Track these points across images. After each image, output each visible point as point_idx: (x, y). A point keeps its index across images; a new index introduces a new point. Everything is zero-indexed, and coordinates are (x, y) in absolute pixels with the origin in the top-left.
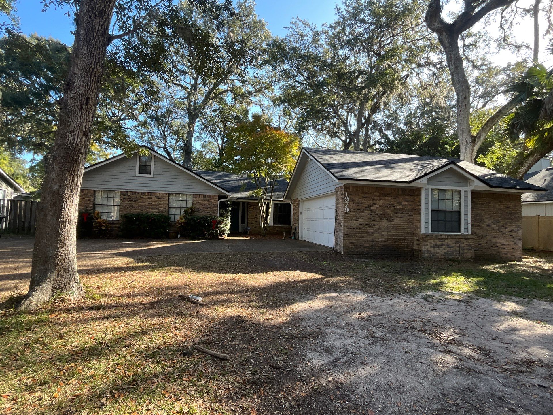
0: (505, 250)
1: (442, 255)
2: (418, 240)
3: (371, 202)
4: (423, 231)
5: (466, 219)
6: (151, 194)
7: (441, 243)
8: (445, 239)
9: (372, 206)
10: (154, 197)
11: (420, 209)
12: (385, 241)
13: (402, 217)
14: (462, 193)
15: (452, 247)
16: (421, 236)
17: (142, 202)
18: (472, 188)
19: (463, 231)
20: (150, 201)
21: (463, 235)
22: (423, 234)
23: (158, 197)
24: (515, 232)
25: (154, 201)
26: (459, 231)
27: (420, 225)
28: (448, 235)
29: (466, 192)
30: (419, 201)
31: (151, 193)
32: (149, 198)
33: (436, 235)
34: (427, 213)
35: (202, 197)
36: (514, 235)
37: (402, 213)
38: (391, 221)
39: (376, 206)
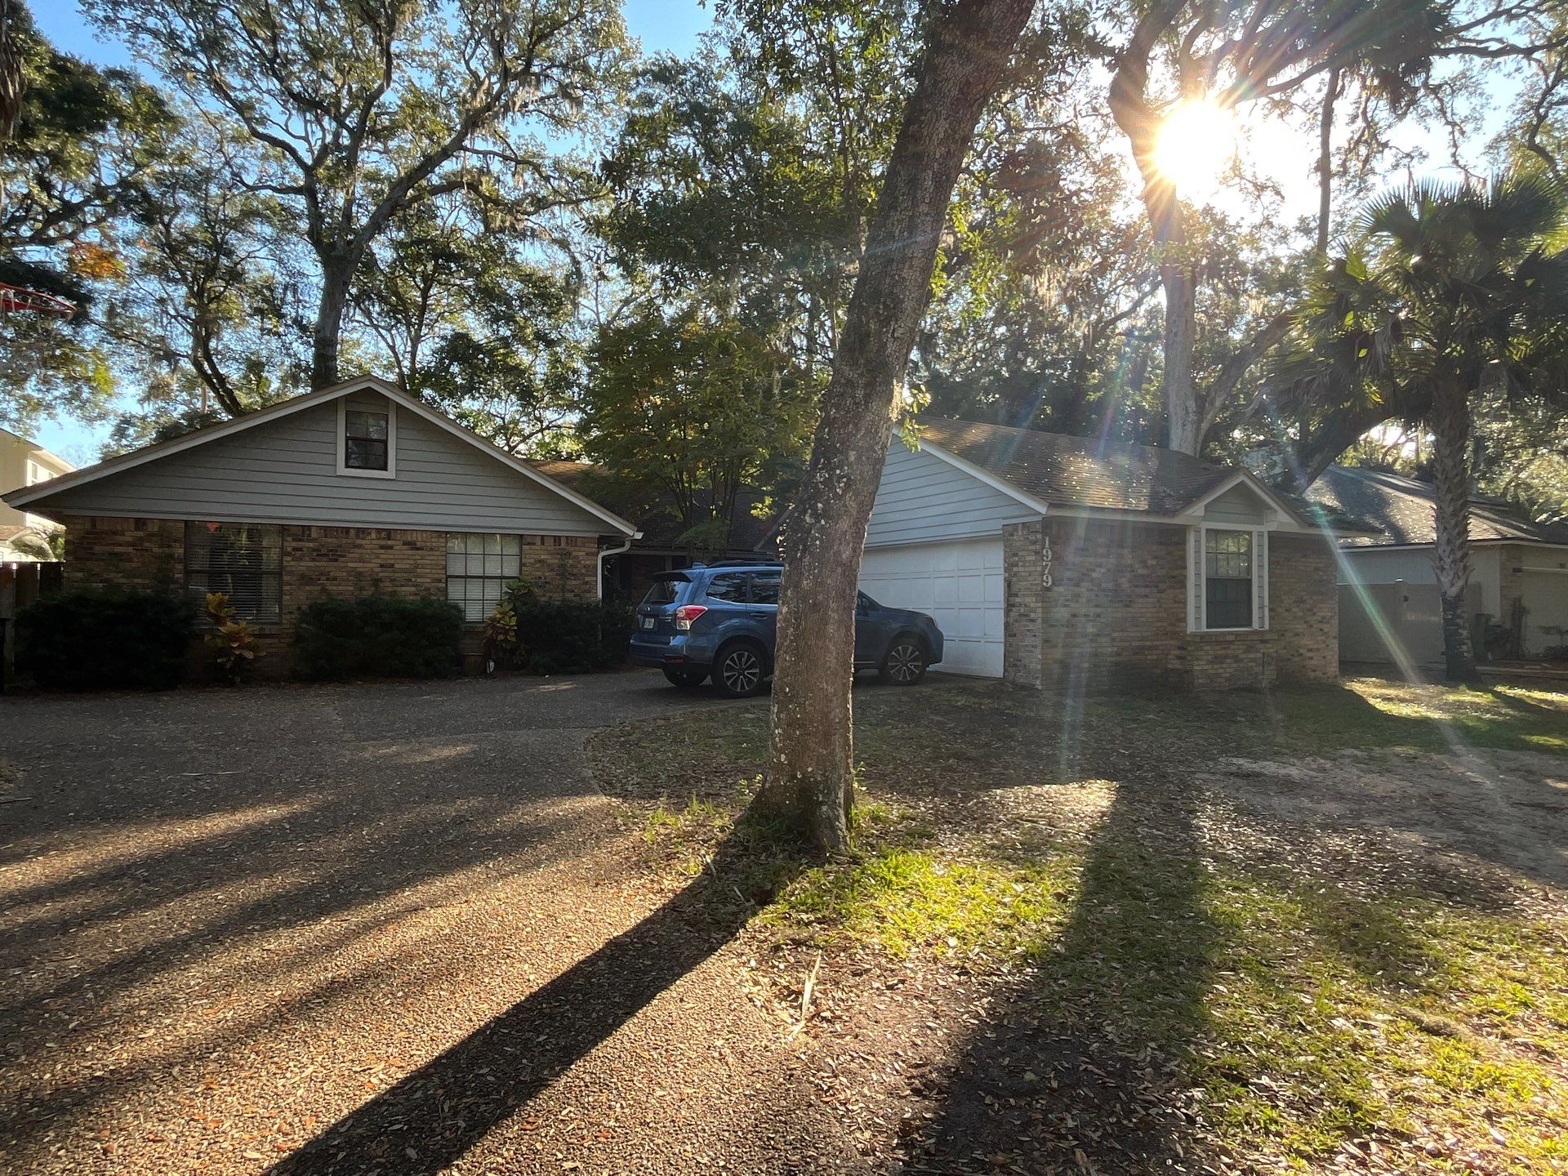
0: (1313, 662)
1: (1227, 679)
2: (1180, 648)
3: (1091, 560)
4: (1191, 627)
5: (1261, 598)
6: (389, 534)
7: (1223, 652)
8: (1231, 642)
9: (1094, 570)
10: (397, 544)
11: (1185, 577)
12: (1118, 655)
13: (1147, 596)
14: (1255, 536)
15: (1241, 661)
16: (1188, 639)
17: (361, 560)
18: (1273, 527)
19: (1256, 625)
20: (386, 557)
21: (1256, 632)
22: (1194, 635)
23: (412, 545)
24: (1327, 623)
25: (401, 557)
26: (1250, 624)
27: (1185, 613)
28: (1237, 634)
29: (1260, 535)
30: (1183, 558)
31: (389, 531)
32: (382, 547)
33: (1217, 635)
34: (1198, 586)
35: (549, 542)
36: (1326, 627)
37: (1147, 586)
38: (1128, 606)
39: (1103, 570)
